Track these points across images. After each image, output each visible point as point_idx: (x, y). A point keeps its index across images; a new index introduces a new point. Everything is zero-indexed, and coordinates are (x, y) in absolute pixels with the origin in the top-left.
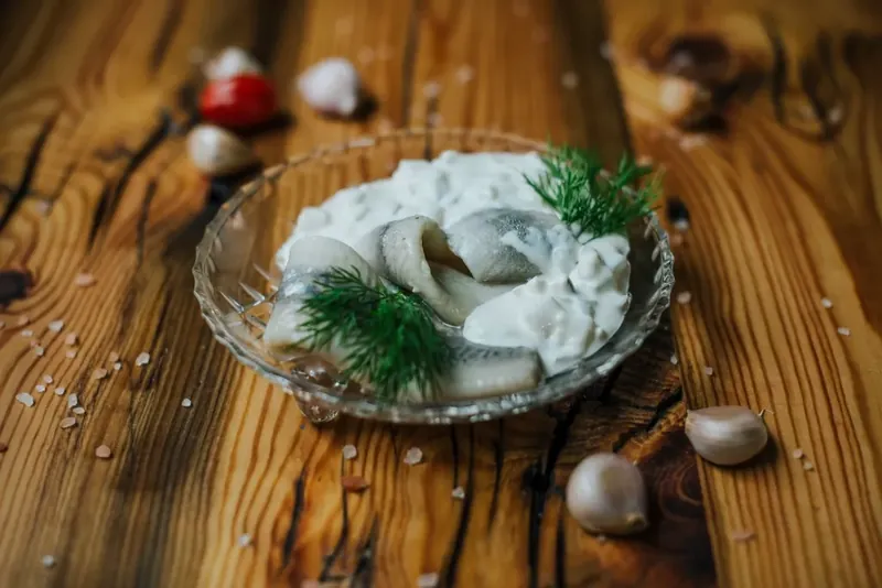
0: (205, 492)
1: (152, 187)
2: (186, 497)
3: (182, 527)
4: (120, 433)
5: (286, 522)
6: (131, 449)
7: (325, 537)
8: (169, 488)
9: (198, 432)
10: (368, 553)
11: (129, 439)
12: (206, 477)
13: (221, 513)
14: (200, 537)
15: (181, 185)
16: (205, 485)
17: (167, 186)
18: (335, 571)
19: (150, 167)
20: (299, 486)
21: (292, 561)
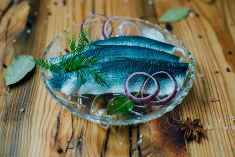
0: (30, 121)
1: (9, 22)
2: (24, 124)
3: (23, 133)
4: (3, 103)
5: (55, 131)
6: (7, 108)
7: (67, 135)
8: (19, 120)
9: (27, 102)
10: (80, 140)
11: (6, 105)
12: (30, 116)
13: (35, 128)
14: (29, 136)
15: (18, 20)
16: (30, 119)
17: (14, 21)
18: (71, 146)
19: (8, 15)
20: (59, 118)
21: (58, 143)
